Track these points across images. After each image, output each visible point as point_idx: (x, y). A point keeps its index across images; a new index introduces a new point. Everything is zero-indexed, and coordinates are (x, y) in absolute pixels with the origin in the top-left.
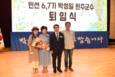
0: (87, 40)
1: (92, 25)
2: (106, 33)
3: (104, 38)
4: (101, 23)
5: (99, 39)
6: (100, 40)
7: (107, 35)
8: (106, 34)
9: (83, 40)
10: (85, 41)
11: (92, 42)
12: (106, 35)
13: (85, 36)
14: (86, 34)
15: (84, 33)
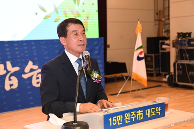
0: (30, 75)
1: (45, 14)
2: (96, 45)
4: (77, 8)
7: (99, 50)
8: (97, 48)
10: (25, 76)
12: (96, 52)
13: (23, 60)
14: (26, 52)
15: (17, 49)
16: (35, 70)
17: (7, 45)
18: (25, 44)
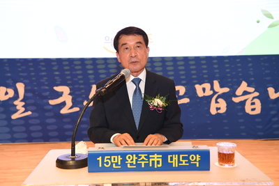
0: (242, 98)
9: (223, 96)
11: (272, 109)
13: (235, 80)
14: (240, 70)
15: (227, 66)
16: (250, 93)
17: (215, 61)
18: (238, 60)
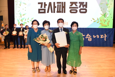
0: (88, 37)
1: (94, 21)
2: (111, 31)
3: (108, 36)
4: (105, 19)
5: (103, 36)
6: (104, 38)
7: (112, 32)
10: (86, 38)
11: (94, 40)
12: (111, 33)
13: (86, 33)
